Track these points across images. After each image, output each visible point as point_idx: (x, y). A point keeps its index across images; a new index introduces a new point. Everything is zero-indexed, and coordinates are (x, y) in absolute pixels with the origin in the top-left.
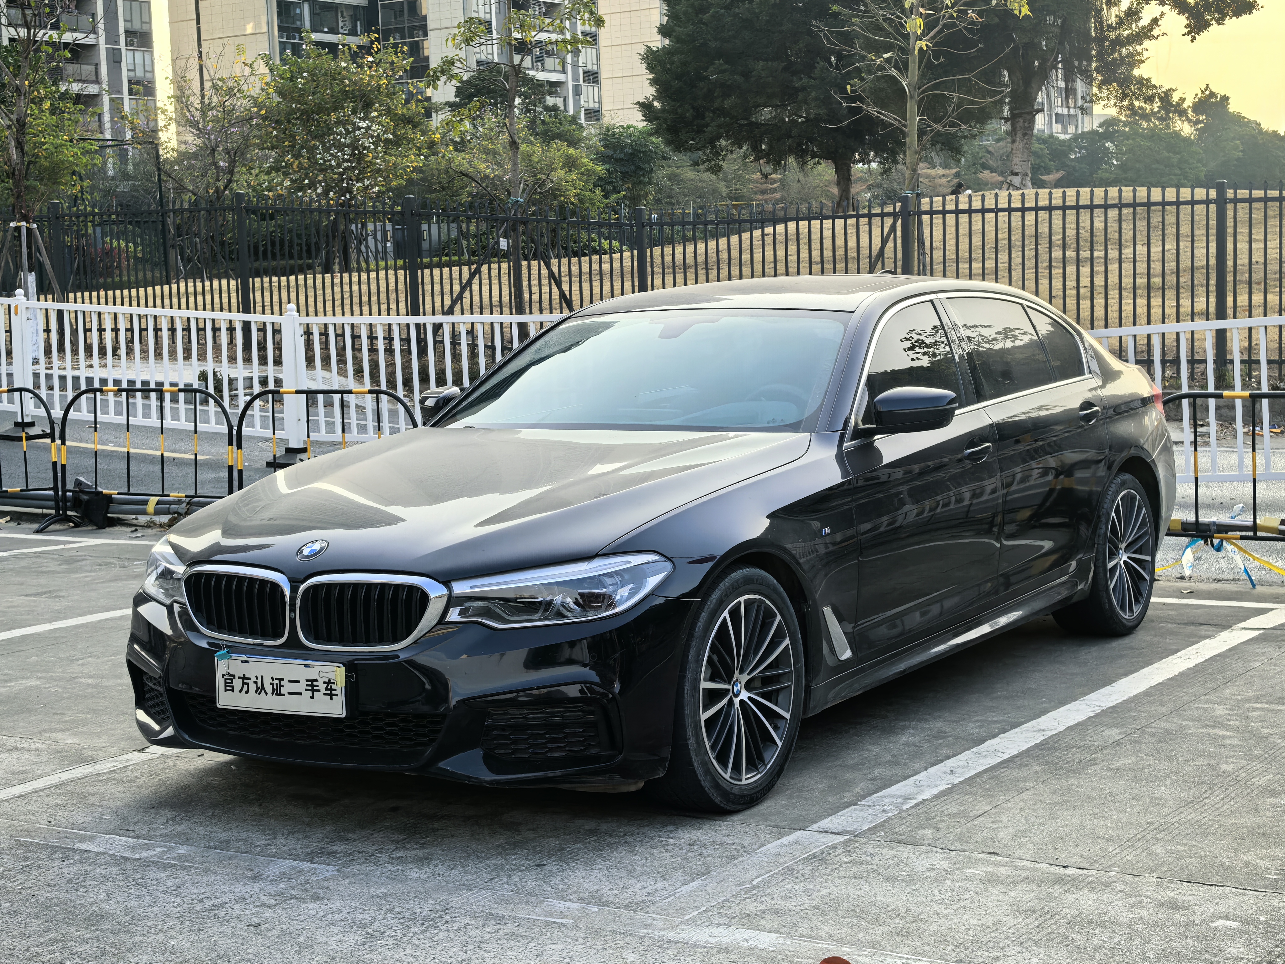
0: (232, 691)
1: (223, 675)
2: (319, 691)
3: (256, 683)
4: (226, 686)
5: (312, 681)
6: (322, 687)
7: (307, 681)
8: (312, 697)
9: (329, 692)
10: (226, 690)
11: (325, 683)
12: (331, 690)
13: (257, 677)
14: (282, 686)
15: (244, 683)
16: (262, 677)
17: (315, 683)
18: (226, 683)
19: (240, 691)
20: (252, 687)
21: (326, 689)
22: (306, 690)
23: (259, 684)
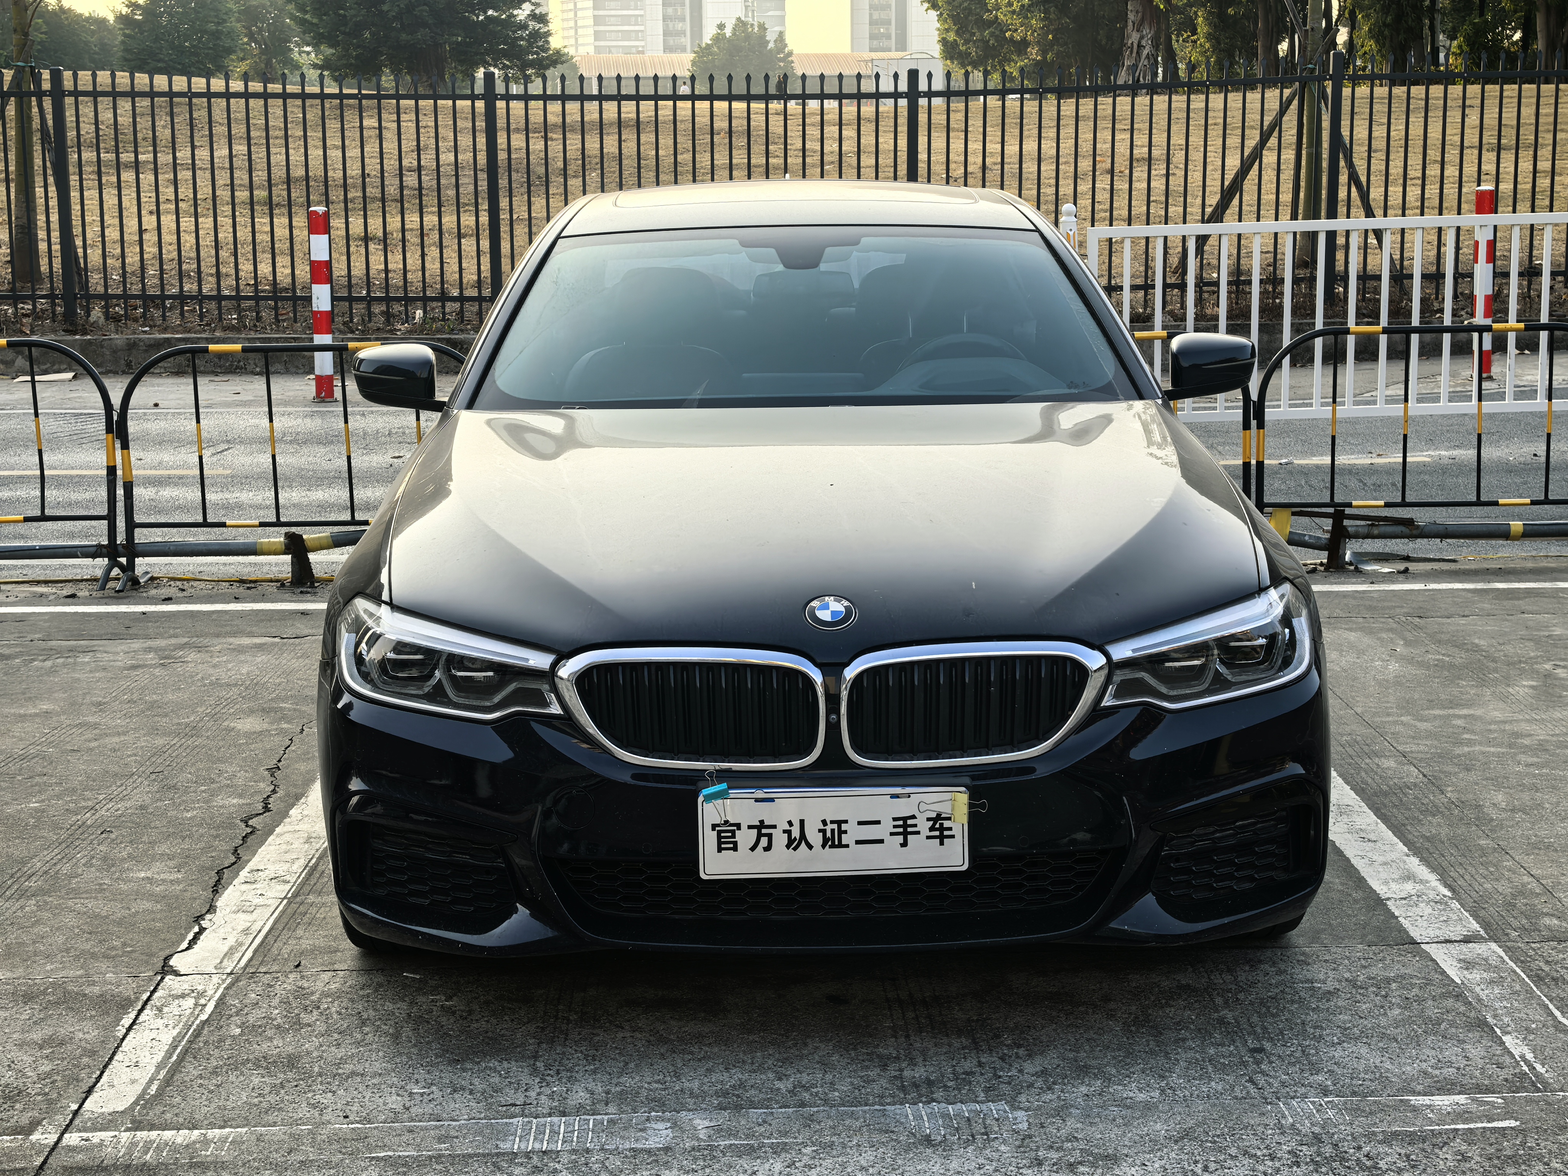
0: (735, 849)
1: (714, 827)
2: (918, 833)
3: (789, 832)
4: (720, 843)
5: (905, 819)
6: (924, 826)
7: (895, 819)
8: (904, 844)
9: (937, 833)
10: (720, 850)
11: (928, 819)
12: (942, 829)
13: (790, 823)
14: (841, 832)
15: (760, 835)
16: (802, 822)
17: (909, 822)
18: (719, 837)
19: (753, 849)
20: (780, 839)
21: (932, 829)
22: (892, 834)
23: (796, 833)
